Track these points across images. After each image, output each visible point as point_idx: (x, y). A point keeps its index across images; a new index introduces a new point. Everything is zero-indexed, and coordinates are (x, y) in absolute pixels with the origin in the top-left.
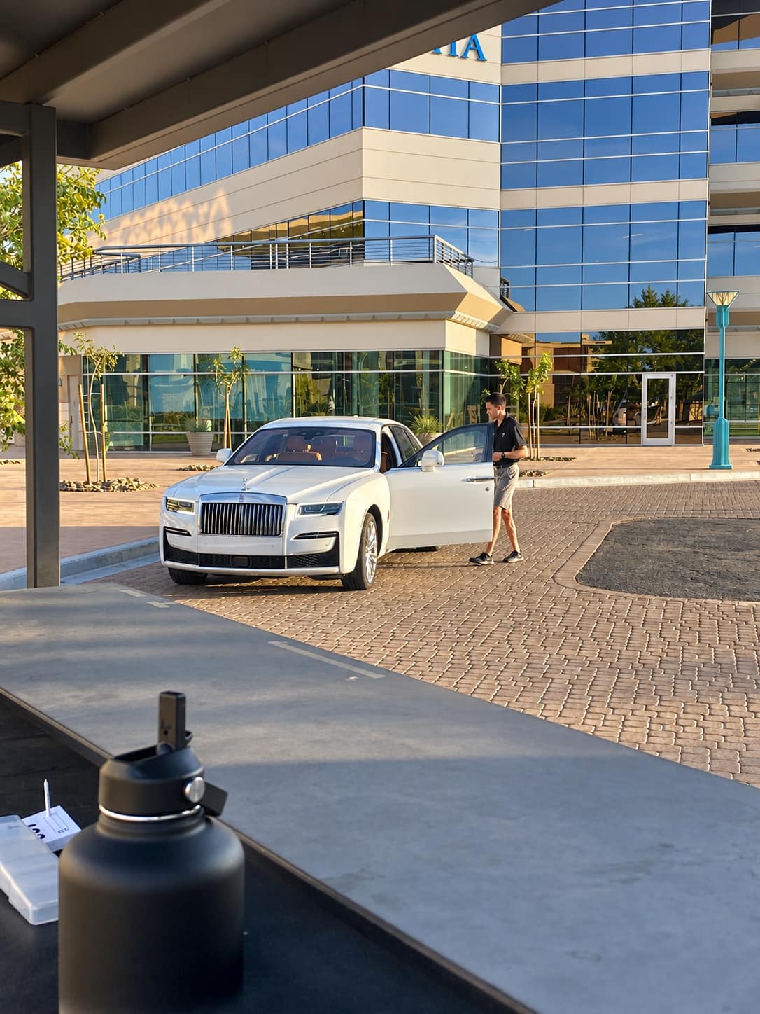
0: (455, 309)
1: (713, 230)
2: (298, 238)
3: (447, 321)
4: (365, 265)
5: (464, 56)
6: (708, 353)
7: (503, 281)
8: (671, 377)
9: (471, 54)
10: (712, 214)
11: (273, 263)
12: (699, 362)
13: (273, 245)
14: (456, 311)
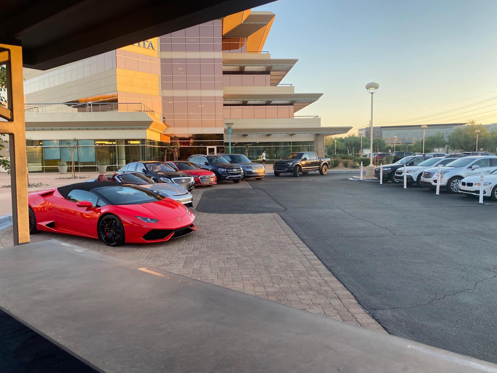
0: (150, 126)
1: (225, 105)
2: (96, 102)
3: (147, 130)
4: (118, 111)
5: (148, 48)
6: (225, 141)
7: (164, 118)
8: (215, 147)
9: (150, 48)
10: (224, 100)
11: (87, 111)
12: (222, 143)
13: (87, 105)
14: (150, 127)
